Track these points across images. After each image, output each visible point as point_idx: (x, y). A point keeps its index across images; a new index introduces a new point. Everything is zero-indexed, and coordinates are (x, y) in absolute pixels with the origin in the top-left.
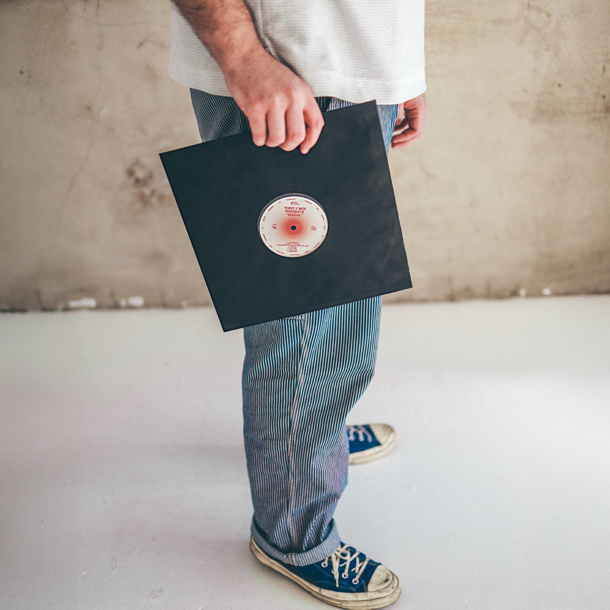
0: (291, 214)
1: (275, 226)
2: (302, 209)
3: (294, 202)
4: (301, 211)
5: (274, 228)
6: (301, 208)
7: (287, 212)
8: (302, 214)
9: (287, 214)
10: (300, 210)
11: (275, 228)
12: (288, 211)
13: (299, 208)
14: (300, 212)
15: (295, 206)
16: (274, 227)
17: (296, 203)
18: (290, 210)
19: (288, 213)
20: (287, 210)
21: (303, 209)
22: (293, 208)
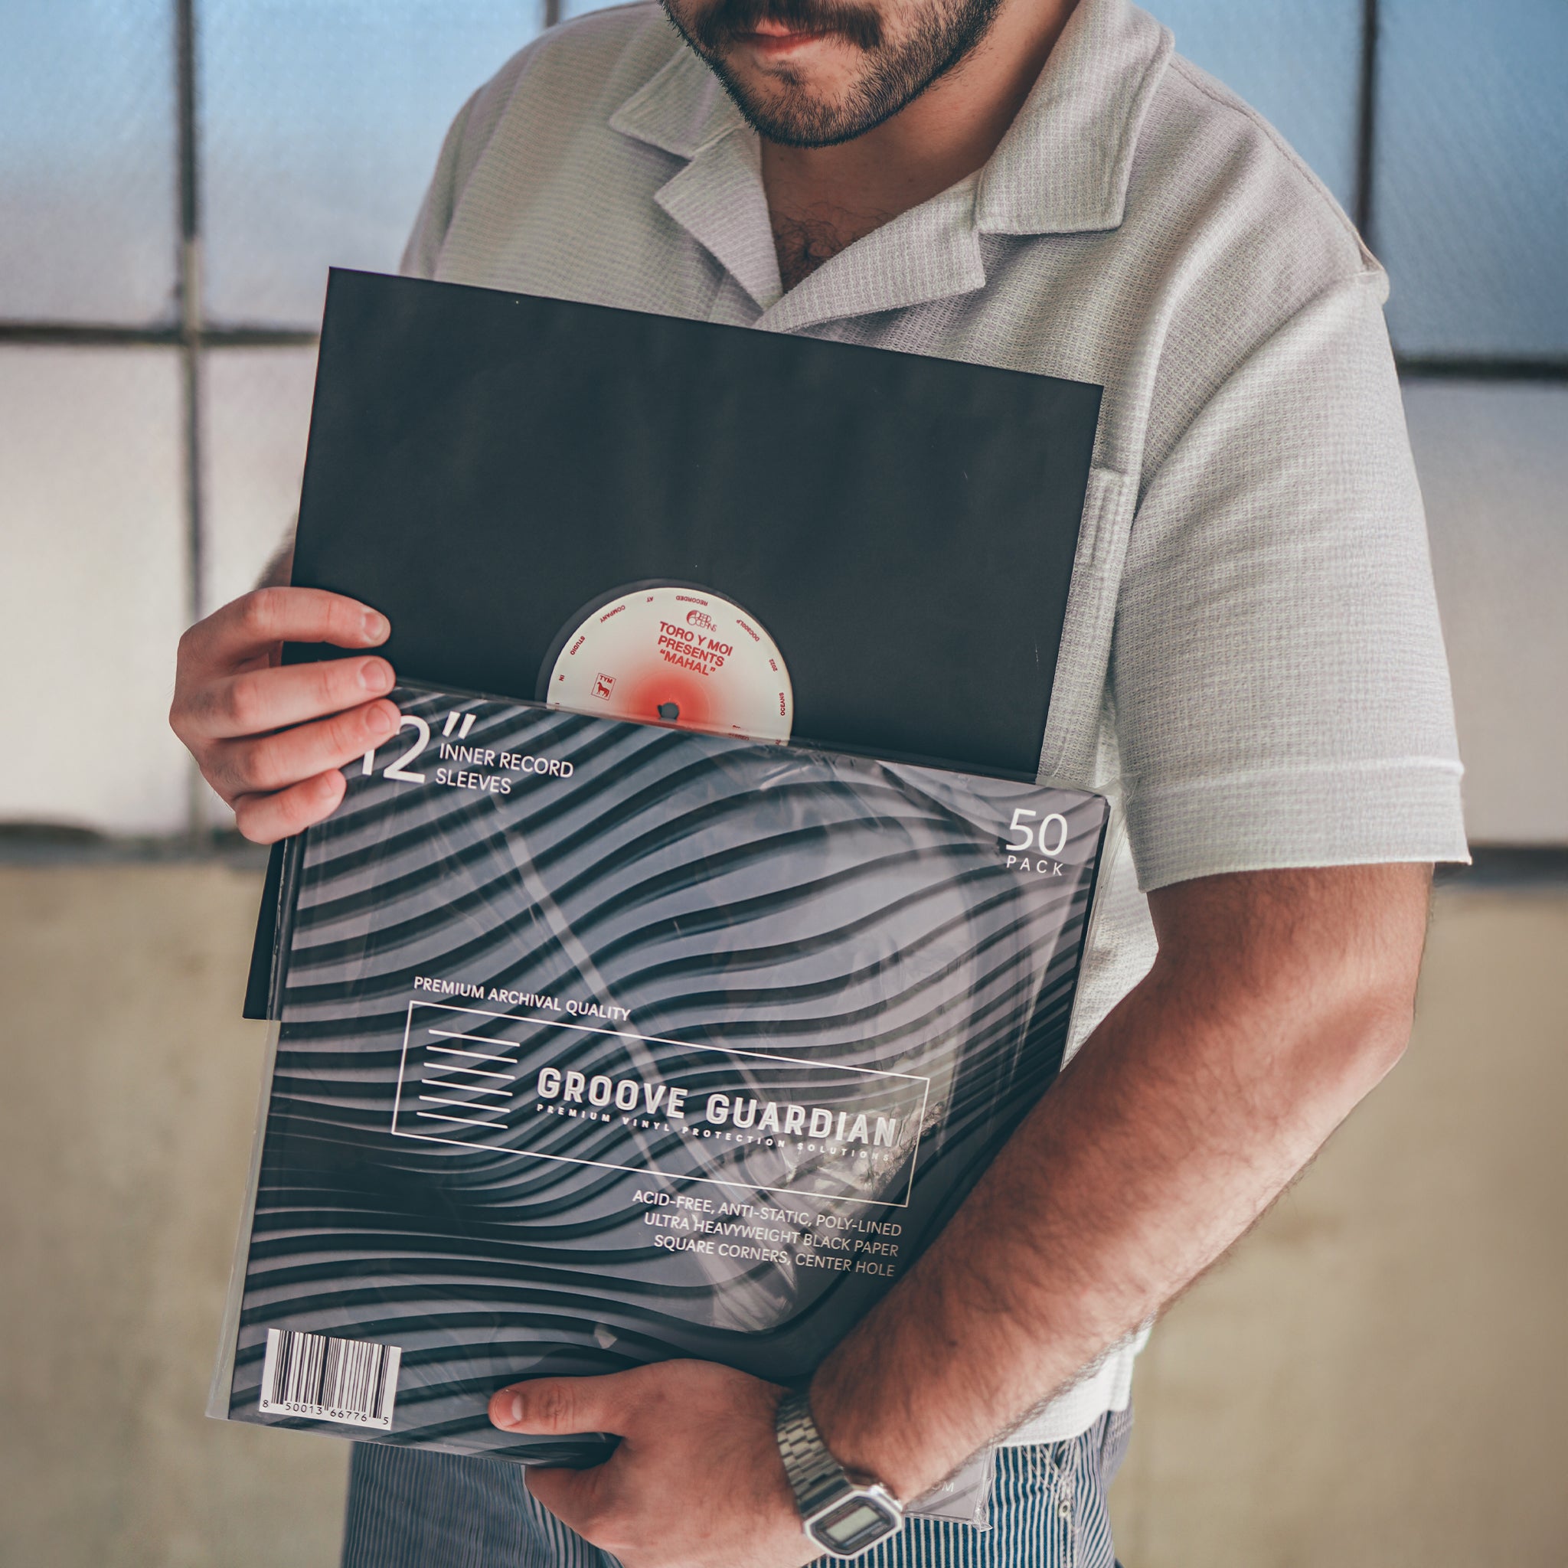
0: (675, 655)
1: (605, 685)
2: (720, 650)
3: (698, 615)
4: (713, 655)
5: (602, 692)
6: (718, 644)
7: (663, 645)
8: (713, 669)
9: (662, 652)
10: (710, 651)
11: (606, 691)
12: (669, 642)
13: (711, 642)
14: (710, 656)
15: (699, 631)
16: (601, 688)
17: (705, 621)
18: (678, 639)
19: (667, 649)
20: (668, 637)
21: (724, 649)
22: (689, 636)
